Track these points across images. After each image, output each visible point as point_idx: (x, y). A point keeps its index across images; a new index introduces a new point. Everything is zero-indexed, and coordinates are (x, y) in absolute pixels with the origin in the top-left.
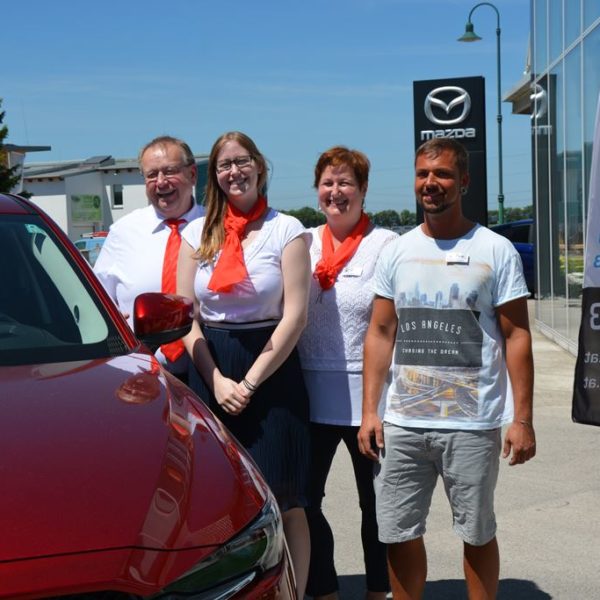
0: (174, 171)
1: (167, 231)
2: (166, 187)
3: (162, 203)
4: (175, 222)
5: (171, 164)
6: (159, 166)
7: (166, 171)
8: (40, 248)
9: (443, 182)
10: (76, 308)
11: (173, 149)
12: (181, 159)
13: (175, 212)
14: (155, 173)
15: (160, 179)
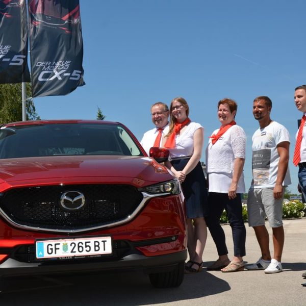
0: (161, 113)
1: (158, 133)
2: (158, 118)
3: (156, 123)
4: (161, 129)
5: (159, 111)
6: (156, 111)
7: (158, 113)
8: (121, 134)
9: (260, 109)
10: (131, 149)
11: (161, 106)
12: (163, 109)
13: (160, 125)
14: (154, 114)
15: (156, 116)
